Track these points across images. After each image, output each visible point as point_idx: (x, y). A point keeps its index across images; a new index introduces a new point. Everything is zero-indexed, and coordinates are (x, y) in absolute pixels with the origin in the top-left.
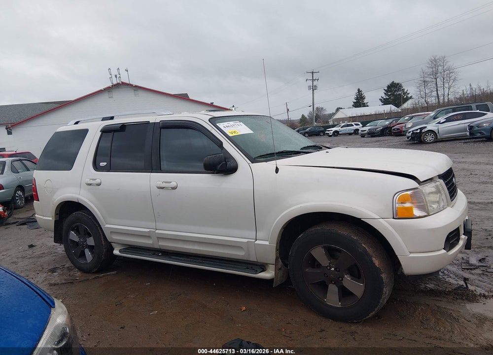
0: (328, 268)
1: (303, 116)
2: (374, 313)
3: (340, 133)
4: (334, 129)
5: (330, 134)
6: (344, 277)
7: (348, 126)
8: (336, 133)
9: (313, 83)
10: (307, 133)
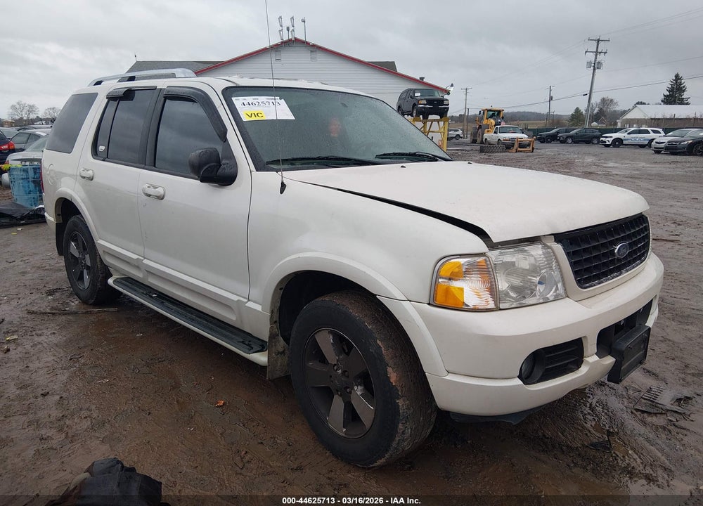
0: (335, 368)
1: (577, 110)
2: (383, 460)
3: (624, 142)
4: (615, 135)
5: (608, 143)
6: (353, 389)
7: (640, 132)
8: (618, 143)
9: (596, 58)
10: (571, 137)
